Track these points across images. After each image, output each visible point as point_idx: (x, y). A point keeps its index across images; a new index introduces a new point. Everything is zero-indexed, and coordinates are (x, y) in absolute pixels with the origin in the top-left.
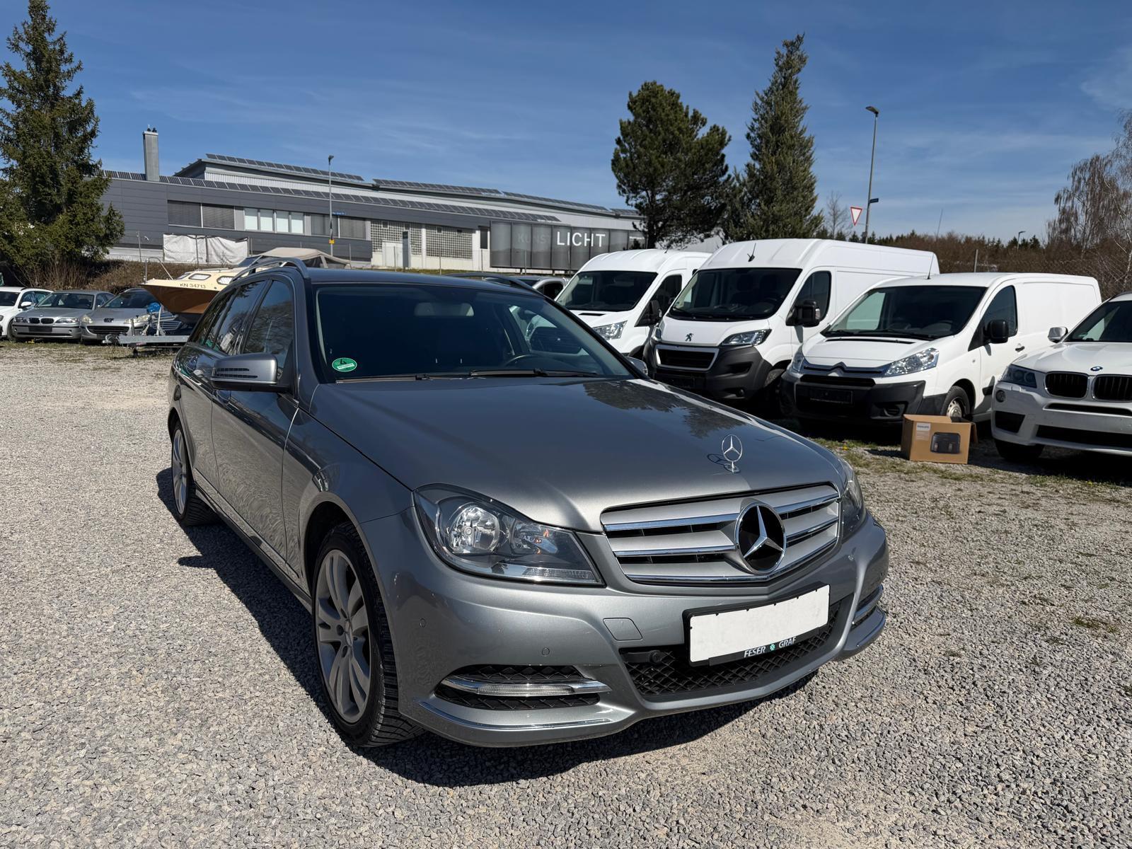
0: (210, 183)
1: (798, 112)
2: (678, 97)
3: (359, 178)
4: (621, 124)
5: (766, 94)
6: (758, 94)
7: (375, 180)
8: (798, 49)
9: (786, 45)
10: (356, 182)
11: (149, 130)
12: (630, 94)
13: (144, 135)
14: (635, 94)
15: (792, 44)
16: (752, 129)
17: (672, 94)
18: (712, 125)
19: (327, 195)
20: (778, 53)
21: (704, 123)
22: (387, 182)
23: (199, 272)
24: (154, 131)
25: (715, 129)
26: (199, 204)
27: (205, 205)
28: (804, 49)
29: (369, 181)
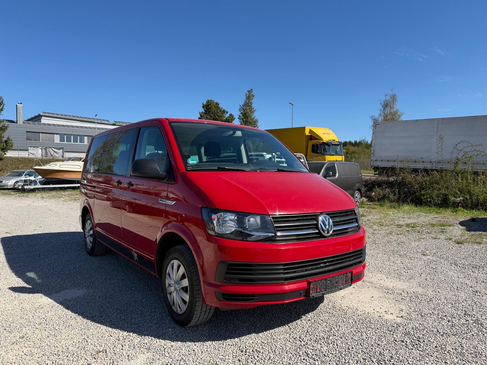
0: (44, 124)
1: (253, 112)
2: (219, 105)
3: (108, 121)
4: (200, 113)
5: (243, 106)
6: (240, 106)
7: (114, 121)
8: (252, 92)
9: (248, 91)
10: (106, 122)
11: (19, 103)
12: (203, 104)
13: (17, 105)
14: (204, 104)
15: (250, 91)
16: (240, 116)
17: (217, 103)
18: (230, 113)
19: (94, 128)
20: (246, 93)
21: (227, 113)
22: (119, 122)
23: (52, 163)
24: (21, 104)
25: (231, 115)
26: (40, 133)
27: (42, 133)
28: (254, 93)
29: (112, 122)
